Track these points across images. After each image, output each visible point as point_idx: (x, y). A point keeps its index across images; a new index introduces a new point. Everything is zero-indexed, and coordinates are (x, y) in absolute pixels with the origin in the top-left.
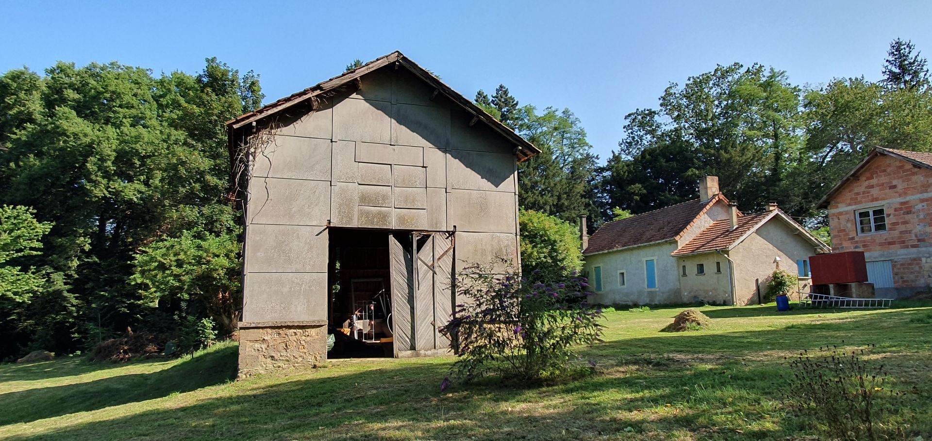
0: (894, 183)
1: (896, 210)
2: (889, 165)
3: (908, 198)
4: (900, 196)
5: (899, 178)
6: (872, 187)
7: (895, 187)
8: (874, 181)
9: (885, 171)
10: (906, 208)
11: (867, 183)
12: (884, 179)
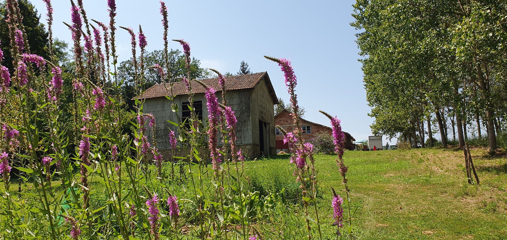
0: (288, 120)
1: (287, 128)
2: (286, 115)
3: (291, 125)
4: (289, 124)
5: (289, 119)
6: (281, 120)
7: (288, 121)
8: (282, 119)
9: (285, 116)
10: (290, 128)
11: (279, 119)
12: (285, 119)
